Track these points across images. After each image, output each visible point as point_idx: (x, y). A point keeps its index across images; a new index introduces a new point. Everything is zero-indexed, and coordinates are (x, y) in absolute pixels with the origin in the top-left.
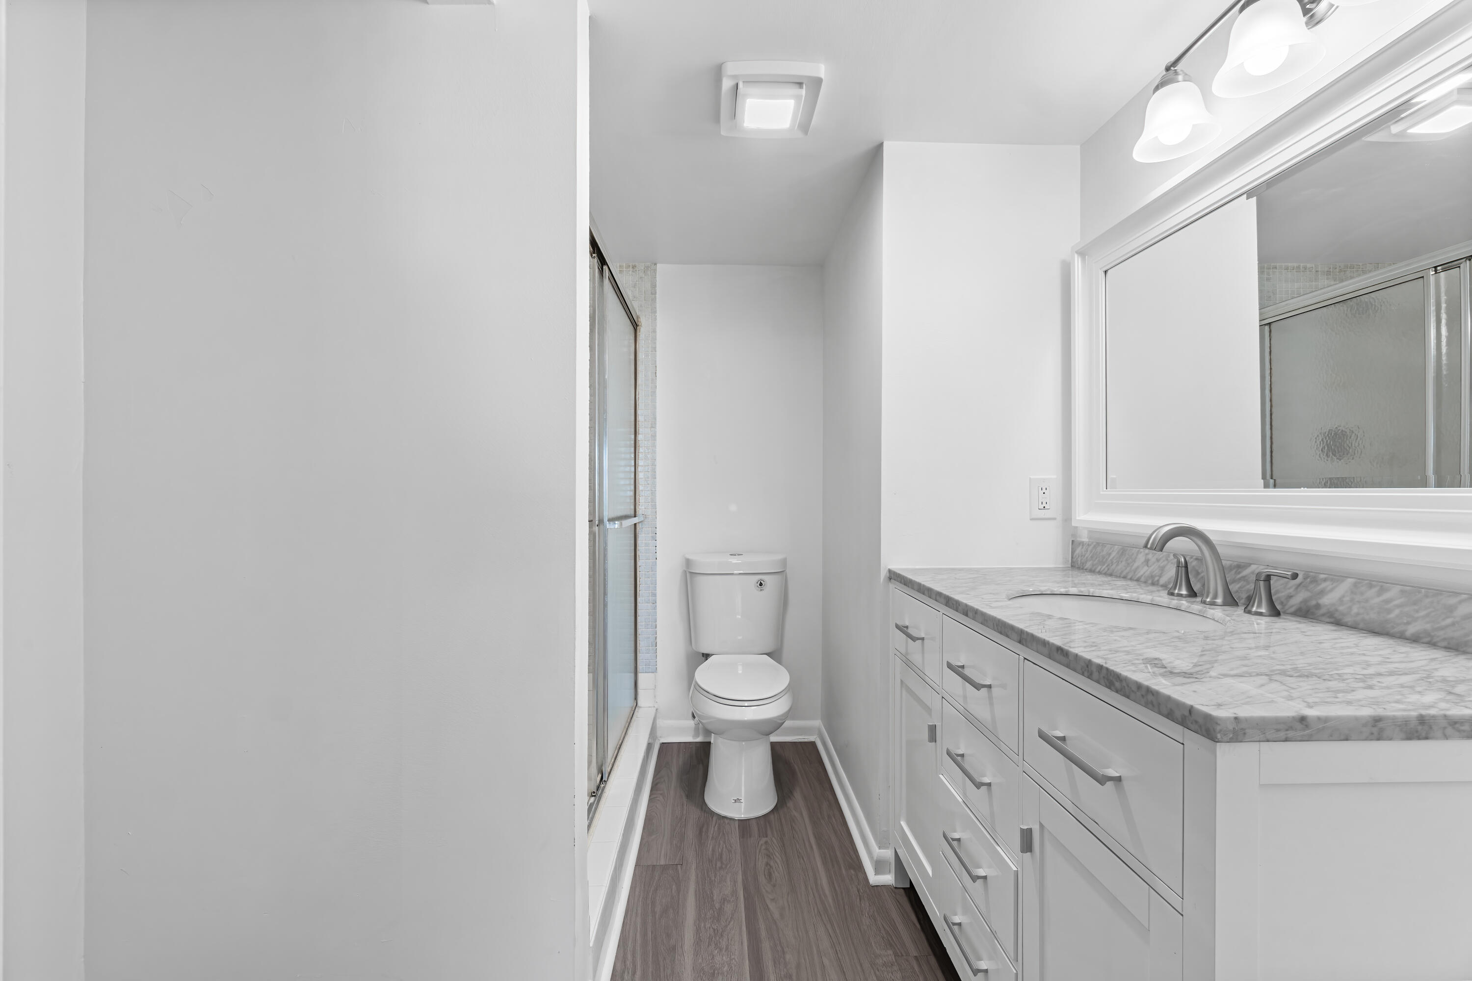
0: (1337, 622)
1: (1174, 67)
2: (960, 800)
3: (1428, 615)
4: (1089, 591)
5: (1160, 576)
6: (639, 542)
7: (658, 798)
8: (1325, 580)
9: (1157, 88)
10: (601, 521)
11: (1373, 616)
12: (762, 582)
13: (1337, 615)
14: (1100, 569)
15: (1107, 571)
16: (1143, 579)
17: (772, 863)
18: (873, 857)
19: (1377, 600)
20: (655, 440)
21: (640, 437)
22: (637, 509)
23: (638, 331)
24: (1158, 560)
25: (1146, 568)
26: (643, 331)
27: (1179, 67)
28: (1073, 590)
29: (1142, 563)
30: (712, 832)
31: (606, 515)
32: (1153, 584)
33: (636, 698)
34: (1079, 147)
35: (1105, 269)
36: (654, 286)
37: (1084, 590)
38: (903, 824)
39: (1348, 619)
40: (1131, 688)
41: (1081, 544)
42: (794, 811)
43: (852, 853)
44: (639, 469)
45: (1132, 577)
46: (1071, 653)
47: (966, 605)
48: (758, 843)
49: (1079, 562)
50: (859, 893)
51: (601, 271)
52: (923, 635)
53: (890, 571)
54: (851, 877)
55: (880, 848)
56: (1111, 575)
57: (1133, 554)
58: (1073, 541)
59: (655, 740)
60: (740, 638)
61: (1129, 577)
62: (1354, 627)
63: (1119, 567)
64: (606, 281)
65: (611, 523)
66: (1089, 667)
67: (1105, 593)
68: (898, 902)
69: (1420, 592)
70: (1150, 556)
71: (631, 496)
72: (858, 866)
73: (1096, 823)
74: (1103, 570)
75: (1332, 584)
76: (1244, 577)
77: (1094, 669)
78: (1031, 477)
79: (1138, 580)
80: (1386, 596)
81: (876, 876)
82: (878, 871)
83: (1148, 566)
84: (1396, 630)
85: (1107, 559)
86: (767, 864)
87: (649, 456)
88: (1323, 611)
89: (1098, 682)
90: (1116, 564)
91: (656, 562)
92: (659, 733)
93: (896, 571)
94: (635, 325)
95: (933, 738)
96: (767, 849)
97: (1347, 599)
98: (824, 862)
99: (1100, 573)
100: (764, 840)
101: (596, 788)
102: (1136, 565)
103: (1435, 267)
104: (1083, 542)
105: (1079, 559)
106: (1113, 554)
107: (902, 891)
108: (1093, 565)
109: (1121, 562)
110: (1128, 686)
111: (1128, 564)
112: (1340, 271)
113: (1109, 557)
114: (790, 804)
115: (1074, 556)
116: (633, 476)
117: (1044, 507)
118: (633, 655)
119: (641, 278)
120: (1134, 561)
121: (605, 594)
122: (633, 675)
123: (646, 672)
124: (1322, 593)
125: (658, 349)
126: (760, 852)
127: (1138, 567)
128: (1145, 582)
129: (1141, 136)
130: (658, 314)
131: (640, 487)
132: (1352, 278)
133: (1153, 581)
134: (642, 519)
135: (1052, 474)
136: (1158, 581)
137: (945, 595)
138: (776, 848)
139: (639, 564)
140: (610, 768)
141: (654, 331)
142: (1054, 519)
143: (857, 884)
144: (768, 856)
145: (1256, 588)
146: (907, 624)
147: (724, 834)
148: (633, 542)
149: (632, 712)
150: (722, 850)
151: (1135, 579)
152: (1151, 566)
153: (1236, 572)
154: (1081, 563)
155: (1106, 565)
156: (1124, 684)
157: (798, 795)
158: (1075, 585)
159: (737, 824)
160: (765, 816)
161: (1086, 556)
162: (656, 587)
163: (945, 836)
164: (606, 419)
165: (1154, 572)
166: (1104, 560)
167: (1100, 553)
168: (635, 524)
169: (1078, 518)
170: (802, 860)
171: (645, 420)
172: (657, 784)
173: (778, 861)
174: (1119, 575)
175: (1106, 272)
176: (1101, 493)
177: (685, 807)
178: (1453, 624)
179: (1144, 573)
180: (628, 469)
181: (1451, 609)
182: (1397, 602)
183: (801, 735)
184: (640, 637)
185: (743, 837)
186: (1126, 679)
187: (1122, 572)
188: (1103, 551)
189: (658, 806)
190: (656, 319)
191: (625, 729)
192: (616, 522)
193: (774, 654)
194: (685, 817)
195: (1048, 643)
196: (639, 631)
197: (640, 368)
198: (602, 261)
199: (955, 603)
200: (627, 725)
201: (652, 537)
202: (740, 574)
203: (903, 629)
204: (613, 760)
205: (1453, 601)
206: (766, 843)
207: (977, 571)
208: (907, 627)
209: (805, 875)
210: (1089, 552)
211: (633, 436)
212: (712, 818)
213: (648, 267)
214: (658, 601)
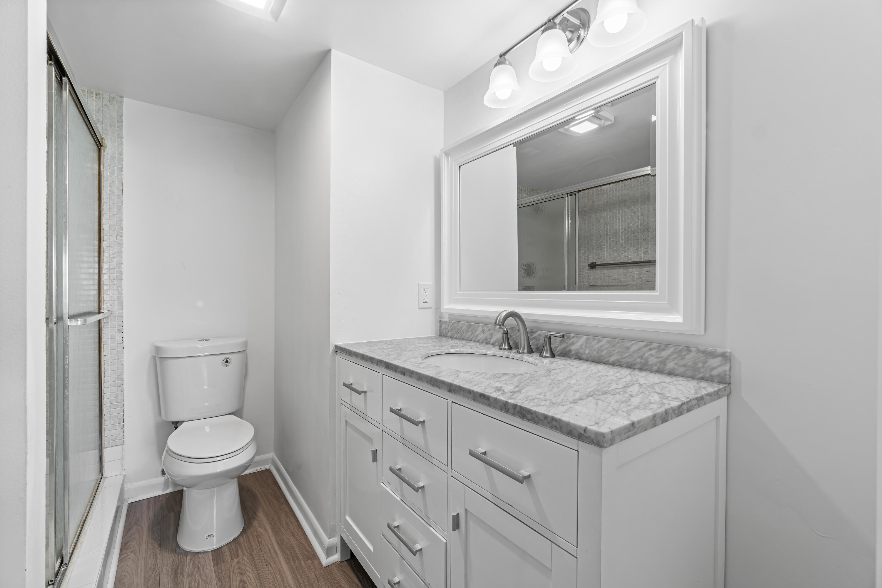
0: (579, 357)
1: (504, 56)
2: (399, 499)
3: (619, 352)
4: (461, 351)
5: (491, 339)
6: (104, 335)
7: (129, 557)
8: (574, 337)
9: (496, 65)
10: (60, 319)
11: (595, 353)
12: (228, 360)
13: (579, 354)
14: (457, 336)
15: (460, 337)
16: (481, 341)
17: (245, 579)
18: (324, 546)
19: (596, 346)
20: (122, 247)
21: (104, 243)
22: (102, 307)
23: (102, 150)
24: (489, 330)
25: (483, 334)
26: (107, 153)
27: (507, 57)
28: (453, 351)
29: (481, 332)
30: (187, 570)
31: (66, 312)
32: (487, 343)
33: (101, 471)
34: (443, 92)
35: (459, 165)
36: (120, 116)
37: (458, 350)
38: (347, 518)
39: (584, 357)
40: (539, 418)
41: (445, 322)
42: (259, 528)
43: (307, 547)
44: (104, 271)
45: (475, 340)
46: (492, 397)
47: (404, 368)
48: (231, 565)
49: (444, 333)
50: (316, 577)
51: (60, 83)
52: (365, 389)
53: (336, 346)
54: (309, 566)
55: (329, 538)
56: (463, 339)
57: (475, 327)
58: (440, 321)
59: (122, 503)
60: (206, 404)
61: (473, 340)
62: (587, 360)
63: (468, 334)
64: (66, 94)
65: (73, 320)
66: (506, 406)
67: (469, 351)
68: (344, 572)
69: (615, 341)
70: (485, 328)
71: (94, 295)
72: (314, 556)
73: (510, 505)
74: (458, 337)
75: (577, 339)
76: (534, 337)
77: (510, 407)
78: (419, 283)
79: (478, 342)
80: (601, 344)
81: (327, 559)
82: (328, 555)
83: (484, 334)
84: (605, 360)
85: (460, 331)
86: (241, 581)
87: (115, 261)
88: (573, 352)
89: (514, 415)
90: (466, 333)
91: (123, 352)
92: (126, 496)
93: (342, 346)
94: (99, 145)
95: (375, 458)
96: (239, 568)
97: (583, 346)
98: (288, 562)
99: (456, 338)
100: (236, 561)
101: (54, 576)
102: (477, 333)
103: (568, 194)
104: (446, 321)
105: (444, 331)
106: (464, 328)
107: (346, 563)
108: (452, 334)
109: (469, 332)
110: (537, 417)
111: (473, 333)
112: (529, 191)
113: (461, 329)
114: (255, 523)
115: (441, 329)
116: (96, 277)
117: (426, 301)
118: (97, 434)
119: (106, 105)
120: (476, 331)
121: (65, 387)
122: (96, 452)
123: (112, 446)
124: (573, 344)
125: (124, 169)
126: (233, 572)
127: (478, 334)
128: (482, 343)
129: (488, 90)
130: (124, 140)
131: (105, 287)
132: (533, 195)
133: (486, 341)
134: (108, 315)
135: (429, 282)
136: (489, 341)
137: (385, 362)
138: (247, 564)
139: (104, 353)
140: (72, 549)
141: (121, 154)
142: (431, 308)
143: (314, 570)
144: (241, 574)
145: (545, 344)
146: (351, 382)
147: (199, 568)
148: (97, 335)
149: (97, 485)
150: (198, 584)
151: (477, 341)
152: (485, 334)
153: (530, 335)
154: (445, 333)
155: (460, 334)
156: (534, 415)
157: (261, 515)
158: (452, 347)
159: (210, 555)
160: (235, 540)
161: (448, 329)
162: (123, 372)
163: (389, 526)
164: (66, 222)
165: (487, 337)
166: (459, 331)
167: (456, 327)
168: (99, 320)
169: (444, 307)
170: (270, 566)
171: (110, 229)
172: (126, 544)
173: (250, 575)
174: (467, 339)
175: (460, 167)
176: (458, 293)
177: (158, 556)
178: (629, 355)
179: (482, 337)
180: (91, 271)
181: (628, 348)
182: (606, 346)
183: (259, 466)
184: (105, 418)
185: (217, 565)
186: (535, 412)
187: (469, 338)
188: (458, 326)
189: (128, 564)
190: (122, 144)
191: (90, 504)
192: (79, 319)
193: (238, 413)
194: (159, 566)
195: (473, 391)
196: (104, 412)
197: (104, 183)
198: (61, 72)
199: (394, 367)
200: (91, 499)
201: (118, 330)
202: (206, 355)
203: (349, 386)
204: (75, 540)
205: (629, 344)
206: (238, 562)
207: (392, 342)
208: (351, 384)
209: (273, 578)
210: (450, 327)
211: (97, 243)
212: (187, 557)
213: (113, 98)
214: (125, 385)
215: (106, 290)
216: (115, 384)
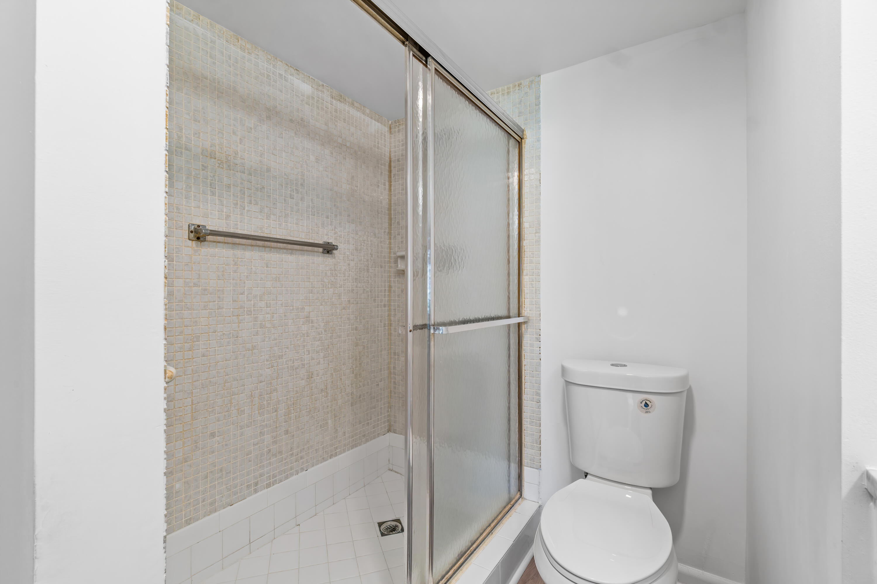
6: (524, 343)
12: (648, 402)
21: (525, 243)
23: (523, 143)
26: (528, 143)
33: (520, 489)
36: (538, 97)
87: (534, 261)
91: (540, 363)
94: (520, 141)
119: (526, 92)
122: (517, 467)
123: (530, 467)
125: (542, 157)
130: (542, 124)
134: (526, 320)
139: (524, 363)
141: (539, 141)
148: (517, 342)
162: (540, 387)
168: (519, 324)
171: (530, 227)
184: (524, 433)
190: (540, 129)
201: (537, 338)
213: (532, 81)
214: (542, 401)
215: (526, 293)
216: (534, 398)
